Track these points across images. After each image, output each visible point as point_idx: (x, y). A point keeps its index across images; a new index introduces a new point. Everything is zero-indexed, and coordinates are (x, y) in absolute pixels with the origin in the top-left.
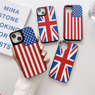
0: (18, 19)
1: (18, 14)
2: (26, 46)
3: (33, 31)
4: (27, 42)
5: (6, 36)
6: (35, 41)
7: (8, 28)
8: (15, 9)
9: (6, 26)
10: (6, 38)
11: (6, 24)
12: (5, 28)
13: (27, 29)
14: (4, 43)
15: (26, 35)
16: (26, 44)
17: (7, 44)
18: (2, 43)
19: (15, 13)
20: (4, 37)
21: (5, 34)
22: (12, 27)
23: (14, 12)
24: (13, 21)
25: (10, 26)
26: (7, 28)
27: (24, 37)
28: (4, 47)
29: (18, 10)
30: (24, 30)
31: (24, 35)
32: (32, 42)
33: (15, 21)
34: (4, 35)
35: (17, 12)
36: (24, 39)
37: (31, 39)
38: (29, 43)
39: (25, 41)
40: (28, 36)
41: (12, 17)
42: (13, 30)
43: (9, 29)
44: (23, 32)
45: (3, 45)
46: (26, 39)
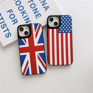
0: (41, 16)
1: (45, 10)
2: (60, 33)
3: (71, 20)
4: (62, 30)
5: (15, 23)
6: (70, 31)
7: (24, 16)
8: (46, 3)
9: (24, 13)
10: (14, 24)
11: (25, 11)
12: (21, 13)
13: (66, 17)
14: (7, 28)
15: (63, 22)
16: (60, 31)
17: (9, 31)
18: (6, 27)
19: (44, 7)
20: (12, 21)
21: (16, 19)
22: (28, 19)
23: (43, 5)
24: (35, 13)
25: (27, 16)
26: (22, 16)
27: (60, 24)
28: (4, 32)
29: (48, 7)
30: (63, 17)
31: (62, 22)
32: (67, 31)
33: (36, 16)
34: (14, 21)
35: (46, 8)
36: (60, 26)
37: (66, 28)
38: (63, 31)
39: (60, 28)
40: (65, 24)
41: (37, 9)
42: (27, 22)
43: (24, 18)
44: (62, 18)
45: (5, 29)
46: (62, 26)
